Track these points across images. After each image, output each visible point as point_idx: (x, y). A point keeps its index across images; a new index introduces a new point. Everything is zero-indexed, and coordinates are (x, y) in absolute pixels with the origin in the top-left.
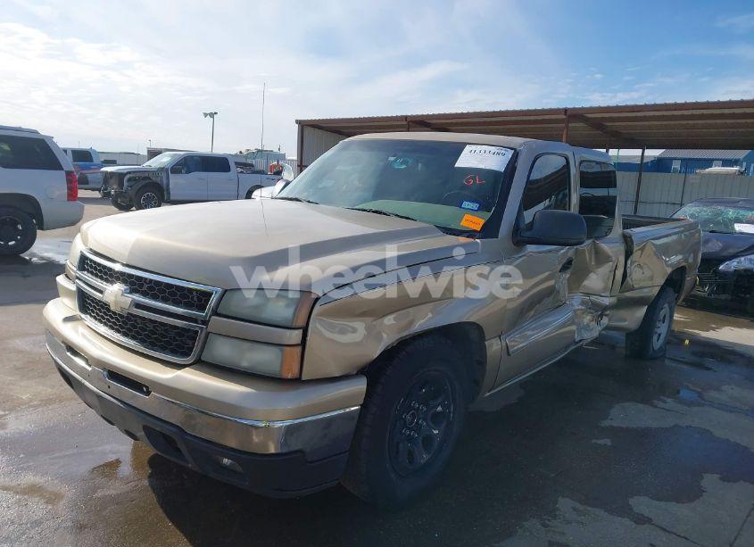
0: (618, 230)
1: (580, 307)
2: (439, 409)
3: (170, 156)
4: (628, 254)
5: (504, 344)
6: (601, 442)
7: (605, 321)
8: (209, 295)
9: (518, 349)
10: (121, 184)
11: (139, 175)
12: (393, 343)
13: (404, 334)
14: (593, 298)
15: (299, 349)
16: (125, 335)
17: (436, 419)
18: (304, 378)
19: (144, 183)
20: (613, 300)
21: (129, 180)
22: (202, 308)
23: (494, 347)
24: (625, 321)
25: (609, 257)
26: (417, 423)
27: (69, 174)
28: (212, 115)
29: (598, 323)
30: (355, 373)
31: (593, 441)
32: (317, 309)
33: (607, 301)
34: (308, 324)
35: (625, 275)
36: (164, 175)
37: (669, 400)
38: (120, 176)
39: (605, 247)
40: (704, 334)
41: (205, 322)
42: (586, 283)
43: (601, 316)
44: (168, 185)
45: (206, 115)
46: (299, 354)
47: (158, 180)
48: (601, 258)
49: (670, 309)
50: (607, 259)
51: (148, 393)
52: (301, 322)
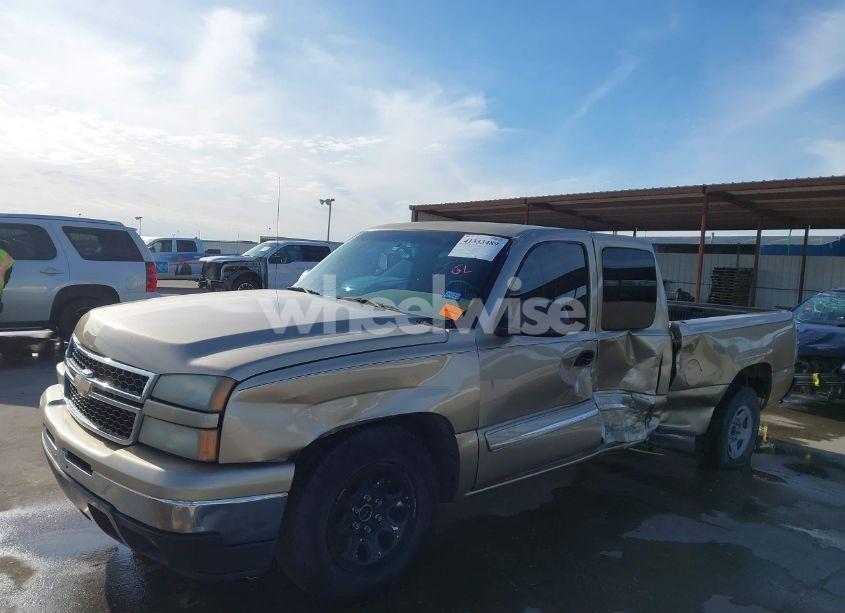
0: (661, 321)
1: (622, 406)
2: (399, 503)
3: (271, 245)
4: (676, 348)
5: (482, 439)
6: (611, 554)
7: (655, 423)
8: (146, 379)
9: (504, 446)
10: (218, 275)
11: (237, 265)
12: (330, 432)
13: (347, 422)
14: (637, 396)
15: (214, 434)
16: (89, 417)
17: (398, 516)
18: (222, 460)
19: (242, 272)
20: (661, 399)
21: (226, 270)
22: (140, 392)
23: (467, 441)
24: (687, 423)
25: (652, 351)
26: (373, 518)
27: (149, 265)
28: (329, 202)
29: (647, 424)
30: (284, 460)
31: (604, 552)
32: (236, 394)
33: (652, 400)
34: (225, 408)
35: (674, 372)
36: (262, 265)
37: (719, 514)
38: (217, 266)
39: (646, 339)
40: (813, 444)
41: (140, 405)
42: (626, 379)
43: (649, 416)
44: (266, 275)
45: (322, 202)
46: (215, 438)
47: (256, 270)
48: (643, 353)
49: (752, 410)
50: (648, 353)
51: (91, 472)
52: (219, 406)
